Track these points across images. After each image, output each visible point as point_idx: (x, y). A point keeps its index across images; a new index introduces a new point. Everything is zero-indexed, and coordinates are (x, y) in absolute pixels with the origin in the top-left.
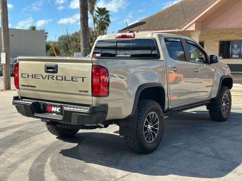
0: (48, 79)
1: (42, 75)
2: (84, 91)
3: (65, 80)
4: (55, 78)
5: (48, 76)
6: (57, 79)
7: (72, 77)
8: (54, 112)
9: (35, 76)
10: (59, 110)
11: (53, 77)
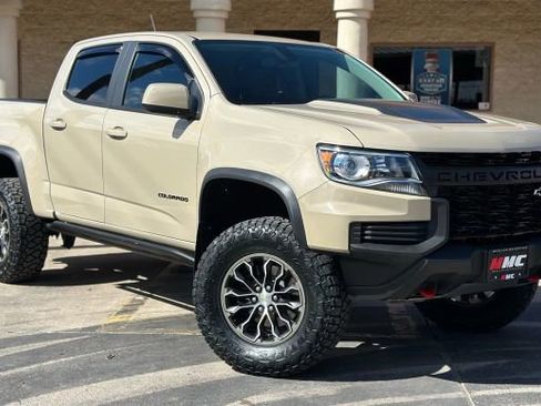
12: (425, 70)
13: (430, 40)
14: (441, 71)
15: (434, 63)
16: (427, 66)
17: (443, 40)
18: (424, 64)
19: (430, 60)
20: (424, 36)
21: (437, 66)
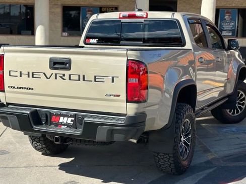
0: (56, 78)
1: (44, 74)
2: (115, 96)
3: (84, 80)
4: (67, 77)
5: (56, 74)
6: (70, 79)
7: (95, 77)
8: (62, 124)
9: (33, 75)
10: (72, 121)
11: (64, 75)
12: (225, 19)
13: (228, 5)
14: (232, 20)
15: (229, 16)
16: (226, 17)
17: (234, 5)
18: (225, 16)
19: (227, 14)
20: (225, 3)
21: (231, 17)
